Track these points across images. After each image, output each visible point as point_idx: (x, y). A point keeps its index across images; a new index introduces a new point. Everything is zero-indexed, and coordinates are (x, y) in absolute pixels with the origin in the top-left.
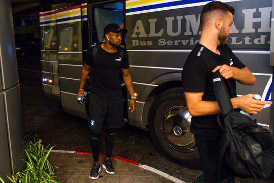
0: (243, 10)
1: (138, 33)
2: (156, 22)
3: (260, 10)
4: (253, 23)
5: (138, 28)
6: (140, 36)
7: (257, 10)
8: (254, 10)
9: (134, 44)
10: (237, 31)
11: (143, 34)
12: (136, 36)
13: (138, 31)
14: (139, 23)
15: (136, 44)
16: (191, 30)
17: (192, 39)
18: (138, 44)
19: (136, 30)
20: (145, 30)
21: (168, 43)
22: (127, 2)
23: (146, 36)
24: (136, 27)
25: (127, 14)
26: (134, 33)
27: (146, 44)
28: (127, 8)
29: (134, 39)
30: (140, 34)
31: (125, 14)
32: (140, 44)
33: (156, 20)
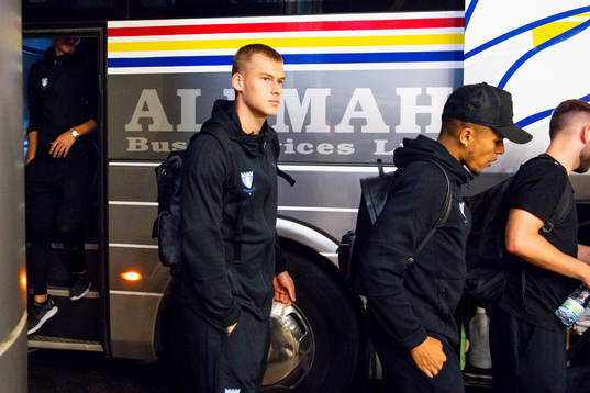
0: (398, 89)
1: (146, 122)
2: (198, 98)
3: (430, 91)
4: (418, 115)
5: (145, 108)
6: (152, 128)
7: (424, 91)
8: (418, 91)
9: (132, 147)
10: (386, 129)
11: (160, 123)
12: (139, 128)
13: (146, 114)
14: (150, 96)
15: (138, 147)
16: (287, 121)
17: (289, 140)
18: (145, 148)
19: (138, 113)
20: (167, 115)
22: (111, 40)
23: (170, 128)
24: (140, 105)
25: (111, 71)
26: (135, 119)
27: (171, 147)
28: (111, 55)
29: (133, 134)
30: (152, 123)
31: (105, 71)
32: (151, 146)
33: (198, 92)
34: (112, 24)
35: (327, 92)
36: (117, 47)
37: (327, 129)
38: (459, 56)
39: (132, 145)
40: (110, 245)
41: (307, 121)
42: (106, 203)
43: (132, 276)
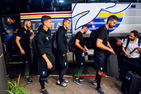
22: (21, 16)
25: (21, 21)
28: (21, 19)
33: (35, 24)
34: (21, 14)
35: (54, 23)
37: (54, 29)
38: (71, 18)
41: (52, 28)
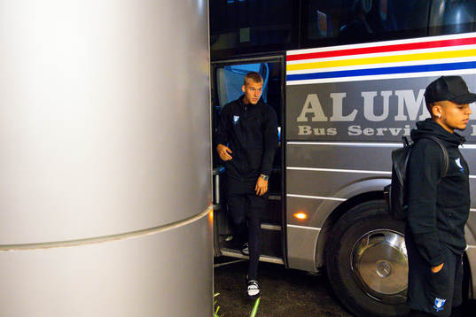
1: (310, 115)
2: (344, 99)
5: (310, 106)
6: (314, 119)
9: (301, 132)
11: (320, 116)
12: (306, 120)
13: (310, 111)
14: (313, 99)
15: (305, 132)
16: (406, 113)
17: (406, 126)
18: (309, 133)
19: (305, 110)
21: (366, 132)
22: (288, 63)
23: (326, 119)
24: (306, 105)
25: (289, 83)
26: (303, 114)
27: (326, 132)
28: (288, 73)
29: (302, 123)
30: (314, 116)
31: (285, 83)
32: (313, 132)
34: (289, 53)
36: (293, 68)
39: (301, 131)
40: (288, 195)
41: (421, 112)
42: (285, 169)
43: (301, 216)
